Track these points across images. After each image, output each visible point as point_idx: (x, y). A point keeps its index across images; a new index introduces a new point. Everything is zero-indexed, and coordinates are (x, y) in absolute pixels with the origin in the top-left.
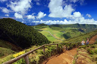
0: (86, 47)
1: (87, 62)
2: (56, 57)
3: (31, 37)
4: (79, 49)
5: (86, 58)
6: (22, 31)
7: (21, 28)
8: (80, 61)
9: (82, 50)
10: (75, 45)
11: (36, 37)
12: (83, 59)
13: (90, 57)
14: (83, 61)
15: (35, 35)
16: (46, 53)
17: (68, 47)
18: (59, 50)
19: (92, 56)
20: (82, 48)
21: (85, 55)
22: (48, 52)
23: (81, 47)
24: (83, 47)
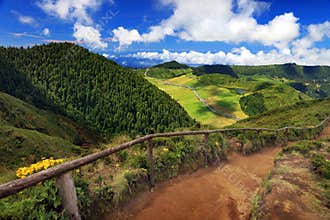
0: (311, 149)
1: (304, 208)
2: (199, 176)
3: (134, 105)
4: (285, 156)
5: (302, 191)
6: (106, 83)
7: (105, 76)
8: (277, 202)
9: (292, 158)
10: (273, 138)
11: (150, 106)
12: (291, 196)
13: (319, 188)
14: (287, 205)
15: (147, 99)
16: (160, 164)
17: (248, 144)
18: (212, 152)
19: (326, 187)
20: (294, 152)
21: (301, 180)
22: (170, 158)
23: (293, 148)
24: (298, 150)
